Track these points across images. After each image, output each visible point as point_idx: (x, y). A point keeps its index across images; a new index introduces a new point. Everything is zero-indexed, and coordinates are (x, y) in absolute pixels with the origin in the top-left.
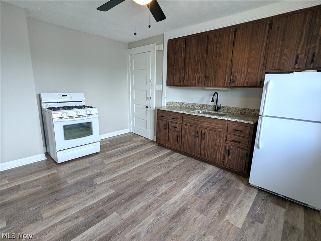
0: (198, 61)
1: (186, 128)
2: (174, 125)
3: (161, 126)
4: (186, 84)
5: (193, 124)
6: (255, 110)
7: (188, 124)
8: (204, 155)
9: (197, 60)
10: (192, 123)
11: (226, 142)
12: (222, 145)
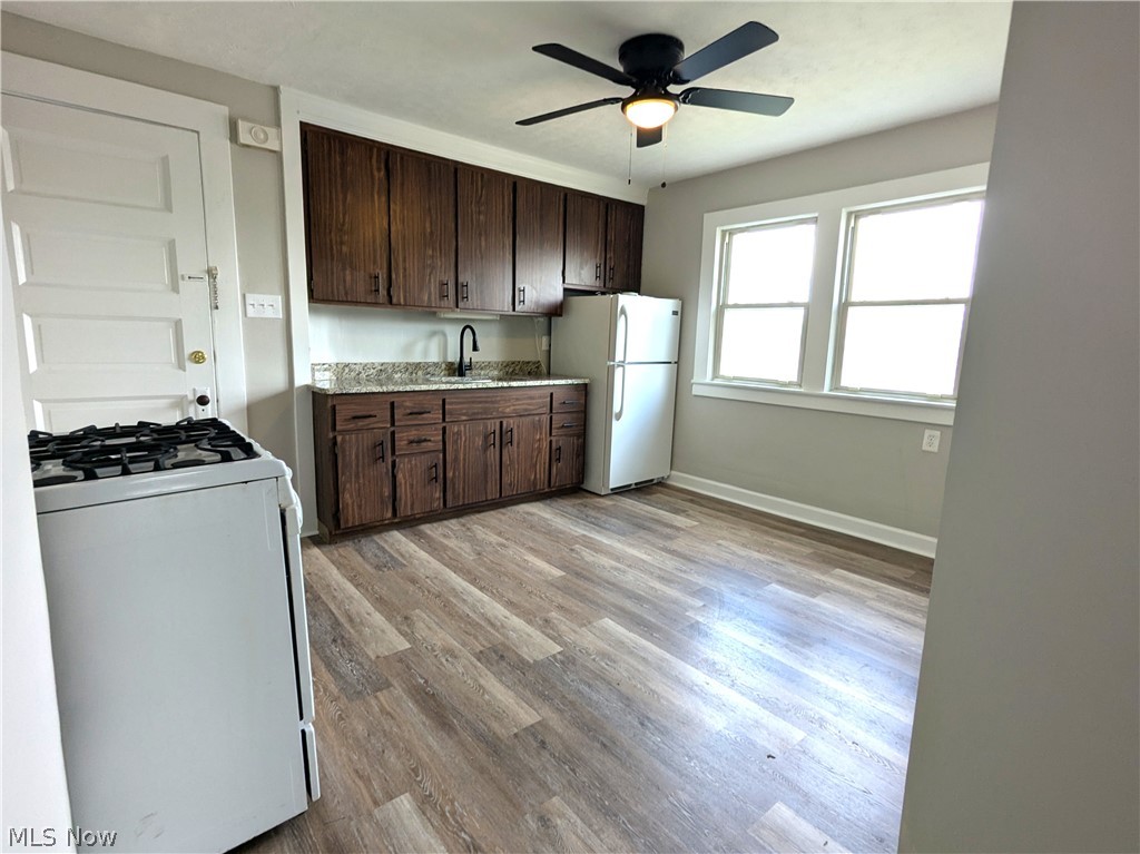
0: (431, 233)
1: (459, 433)
2: (413, 434)
3: (357, 456)
4: (399, 300)
5: (478, 413)
6: (528, 363)
7: (464, 418)
8: (510, 485)
9: (429, 230)
10: (474, 414)
11: (551, 435)
12: (545, 445)
